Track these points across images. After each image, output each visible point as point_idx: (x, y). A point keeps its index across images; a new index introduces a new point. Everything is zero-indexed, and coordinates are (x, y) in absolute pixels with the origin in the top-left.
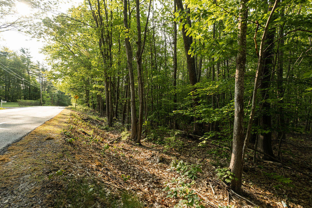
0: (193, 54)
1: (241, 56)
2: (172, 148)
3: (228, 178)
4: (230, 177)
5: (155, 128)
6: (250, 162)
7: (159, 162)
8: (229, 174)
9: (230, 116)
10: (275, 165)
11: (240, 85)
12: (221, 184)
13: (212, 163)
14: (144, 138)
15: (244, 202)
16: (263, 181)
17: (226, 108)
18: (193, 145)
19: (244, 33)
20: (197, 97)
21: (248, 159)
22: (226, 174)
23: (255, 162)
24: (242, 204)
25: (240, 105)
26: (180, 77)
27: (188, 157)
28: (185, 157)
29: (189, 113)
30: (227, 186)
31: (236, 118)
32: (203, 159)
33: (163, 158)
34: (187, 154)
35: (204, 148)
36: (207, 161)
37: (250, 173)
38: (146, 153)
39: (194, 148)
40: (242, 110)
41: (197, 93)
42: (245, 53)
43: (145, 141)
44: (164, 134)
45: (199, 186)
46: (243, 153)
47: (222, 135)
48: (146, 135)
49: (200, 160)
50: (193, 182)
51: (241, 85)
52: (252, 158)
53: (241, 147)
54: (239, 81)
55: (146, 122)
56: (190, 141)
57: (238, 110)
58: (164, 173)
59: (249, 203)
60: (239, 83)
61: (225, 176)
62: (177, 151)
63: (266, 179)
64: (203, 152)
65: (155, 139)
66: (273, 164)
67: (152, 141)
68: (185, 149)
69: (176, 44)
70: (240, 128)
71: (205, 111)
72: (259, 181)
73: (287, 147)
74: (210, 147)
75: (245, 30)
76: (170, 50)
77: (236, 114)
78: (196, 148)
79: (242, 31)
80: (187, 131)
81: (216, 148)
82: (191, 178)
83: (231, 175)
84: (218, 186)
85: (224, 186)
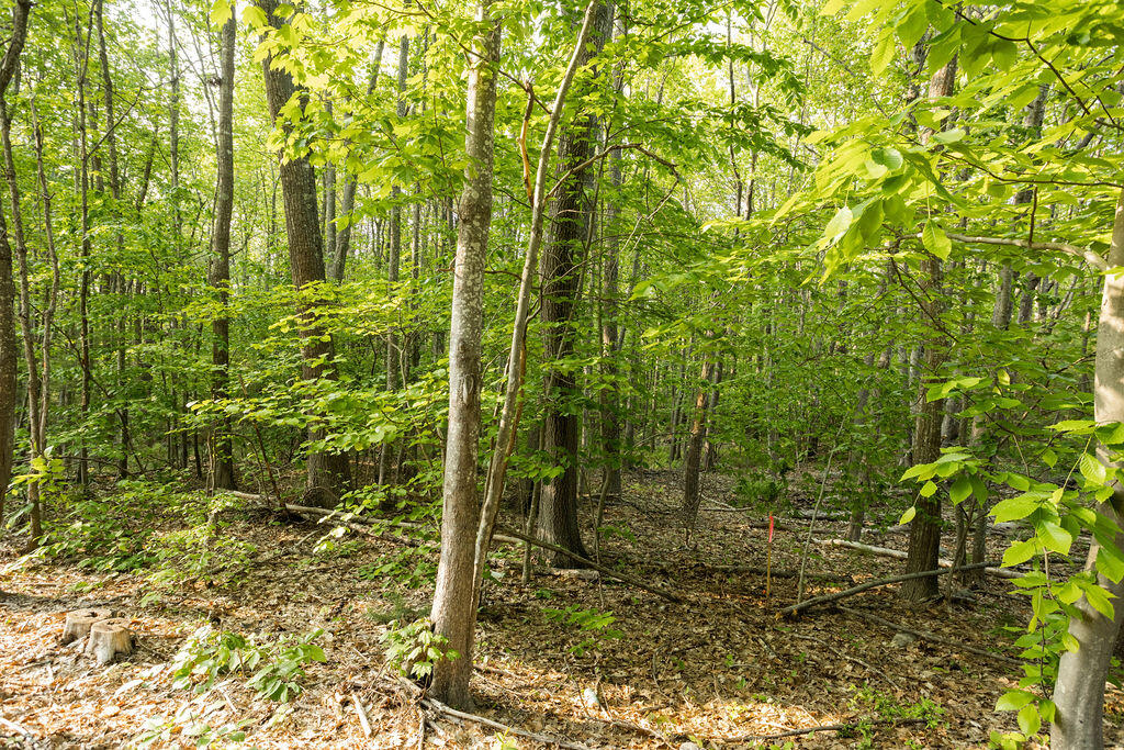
0: (291, 151)
1: (475, 195)
2: (194, 581)
3: (422, 657)
4: (432, 653)
5: (100, 493)
6: (513, 585)
7: (109, 663)
8: (428, 642)
9: (439, 421)
10: (584, 580)
11: (468, 301)
12: (396, 689)
13: (376, 616)
14: (22, 553)
15: (474, 731)
16: (546, 639)
17: (421, 388)
18: (303, 553)
19: (487, 113)
20: (313, 341)
21: (508, 575)
22: (418, 644)
23: (529, 580)
24: (466, 741)
25: (468, 379)
26: (257, 250)
27: (274, 607)
28: (260, 612)
29: (270, 412)
30: (419, 690)
31: (454, 428)
32: (342, 606)
33: (133, 641)
34: (268, 596)
35: (347, 557)
36: (356, 611)
37: (510, 624)
38: (25, 631)
39: (304, 564)
40: (473, 394)
41: (312, 327)
42: (488, 189)
43: (30, 570)
44: (150, 516)
45: (308, 721)
46: (477, 553)
47: (410, 497)
48: (38, 532)
49: (326, 610)
50: (283, 711)
51: (473, 304)
52: (519, 570)
53: (468, 533)
54: (467, 289)
55: (37, 464)
56: (291, 538)
57: (460, 396)
58: (131, 712)
59: (488, 730)
60: (466, 295)
61: (413, 655)
62: (220, 591)
63: (554, 633)
64: (342, 575)
65: (96, 547)
66: (579, 578)
67: (76, 562)
68: (262, 574)
69: (231, 87)
70: (467, 462)
71: (337, 401)
72: (533, 645)
73: (622, 515)
74: (375, 549)
75: (490, 103)
76: (200, 108)
77: (453, 411)
78: (311, 564)
79: (480, 104)
80: (276, 491)
81: (396, 552)
82: (276, 696)
83: (432, 644)
84: (385, 698)
85: (409, 694)
